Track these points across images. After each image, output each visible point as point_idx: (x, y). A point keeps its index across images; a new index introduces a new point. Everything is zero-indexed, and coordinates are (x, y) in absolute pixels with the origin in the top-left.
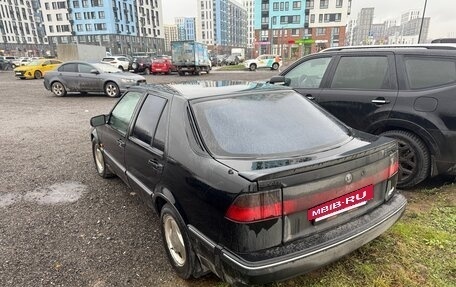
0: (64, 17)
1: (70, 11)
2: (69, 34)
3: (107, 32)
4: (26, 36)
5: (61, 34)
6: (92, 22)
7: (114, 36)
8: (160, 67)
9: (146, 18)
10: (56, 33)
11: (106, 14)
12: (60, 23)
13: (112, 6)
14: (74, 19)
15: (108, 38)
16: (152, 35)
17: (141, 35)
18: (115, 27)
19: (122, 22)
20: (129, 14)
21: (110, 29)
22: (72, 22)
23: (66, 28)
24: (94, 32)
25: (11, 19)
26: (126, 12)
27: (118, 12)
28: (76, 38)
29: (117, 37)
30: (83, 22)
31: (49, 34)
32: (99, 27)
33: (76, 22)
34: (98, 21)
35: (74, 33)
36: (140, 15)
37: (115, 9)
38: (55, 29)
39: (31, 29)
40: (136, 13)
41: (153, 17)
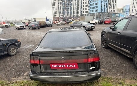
0: (87, 9)
1: (89, 7)
2: (88, 13)
3: (98, 12)
4: (78, 14)
5: (86, 13)
6: (94, 9)
7: (100, 13)
8: (107, 22)
9: (111, 7)
10: (85, 13)
11: (98, 7)
12: (86, 11)
13: (101, 4)
14: (90, 9)
15: (98, 13)
16: (112, 12)
17: (109, 12)
18: (100, 10)
19: (103, 9)
20: (105, 6)
21: (99, 11)
22: (89, 10)
23: (87, 12)
24: (94, 12)
25: (75, 11)
26: (105, 5)
27: (102, 6)
28: (89, 14)
29: (101, 13)
30: (92, 9)
31: (83, 14)
32: (96, 11)
33: (90, 10)
34: (96, 9)
35: (89, 13)
36: (109, 6)
37: (101, 5)
38: (85, 12)
39: (80, 13)
40: (108, 5)
41: (113, 6)
